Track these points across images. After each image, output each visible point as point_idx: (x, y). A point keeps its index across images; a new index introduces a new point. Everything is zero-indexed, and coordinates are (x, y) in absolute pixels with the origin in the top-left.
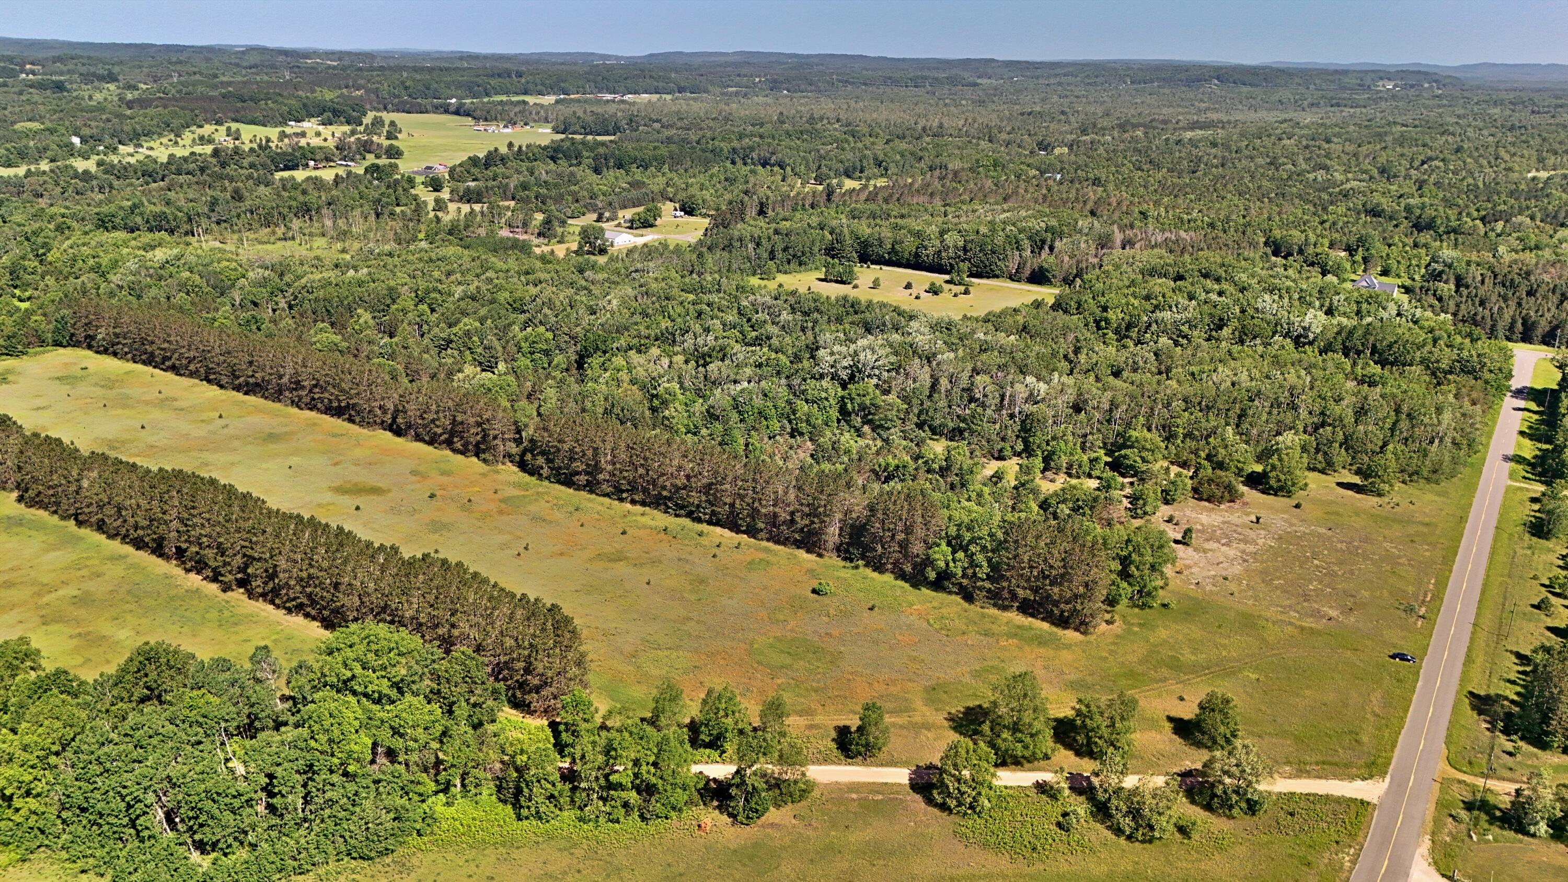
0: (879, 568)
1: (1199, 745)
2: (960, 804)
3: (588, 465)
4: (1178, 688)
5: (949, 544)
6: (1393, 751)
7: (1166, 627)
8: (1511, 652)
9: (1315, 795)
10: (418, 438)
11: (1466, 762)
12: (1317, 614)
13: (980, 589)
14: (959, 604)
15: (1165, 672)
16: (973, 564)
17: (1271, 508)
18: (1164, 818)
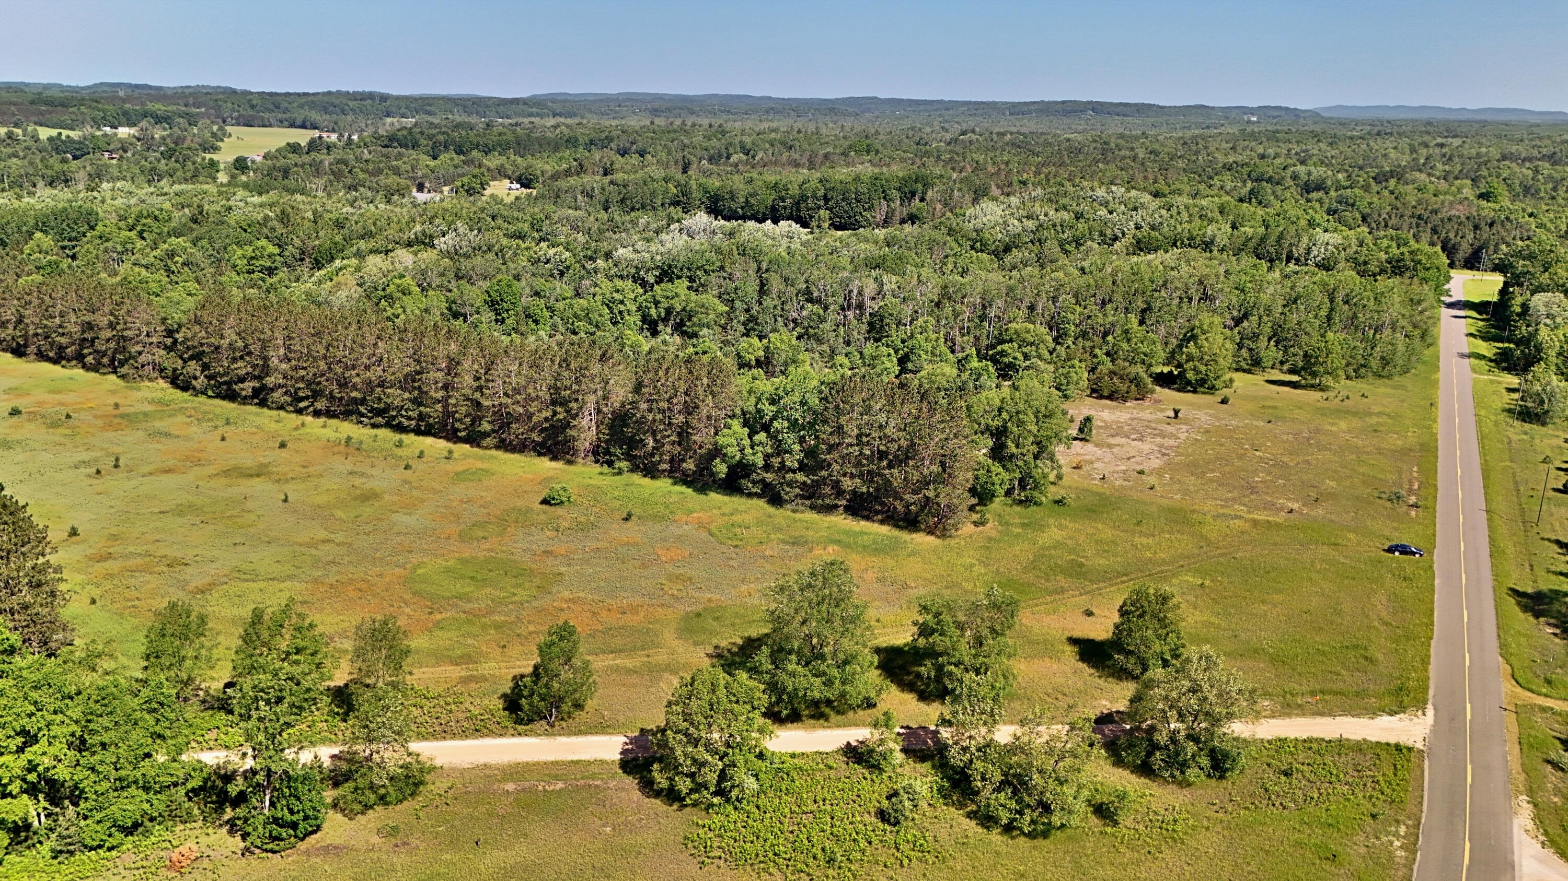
0: (651, 472)
1: (1122, 674)
2: (698, 787)
3: (254, 366)
4: (1083, 601)
5: (745, 424)
6: (1426, 670)
7: (1061, 527)
8: (1549, 540)
9: (1320, 741)
10: (42, 356)
11: (1541, 681)
12: (1271, 507)
13: (789, 484)
14: (762, 508)
15: (1062, 581)
16: (780, 449)
17: (1192, 404)
18: (1069, 790)
